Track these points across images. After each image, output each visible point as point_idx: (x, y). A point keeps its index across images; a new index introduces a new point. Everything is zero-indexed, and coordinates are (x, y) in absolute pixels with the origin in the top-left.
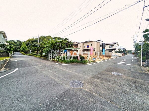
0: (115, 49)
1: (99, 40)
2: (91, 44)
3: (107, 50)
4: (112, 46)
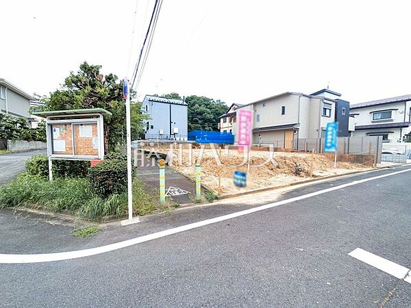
0: (401, 127)
1: (324, 91)
2: (283, 108)
3: (358, 129)
4: (390, 112)
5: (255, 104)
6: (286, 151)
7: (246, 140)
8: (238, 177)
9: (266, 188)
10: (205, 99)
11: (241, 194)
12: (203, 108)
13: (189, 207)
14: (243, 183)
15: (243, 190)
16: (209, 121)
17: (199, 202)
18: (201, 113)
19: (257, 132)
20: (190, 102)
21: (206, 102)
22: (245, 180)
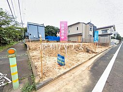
0: (110, 35)
1: (89, 23)
2: (77, 28)
4: (107, 30)
6: (79, 42)
8: (60, 58)
12: (52, 30)
16: (54, 33)
19: (69, 36)
20: (47, 27)
22: (64, 61)
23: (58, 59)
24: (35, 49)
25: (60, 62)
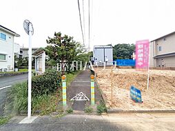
5: (156, 40)
7: (143, 62)
8: (134, 92)
9: (169, 109)
10: (125, 45)
11: (133, 112)
12: (123, 49)
13: (78, 115)
14: (138, 98)
15: (137, 107)
16: (127, 54)
17: (89, 112)
18: (122, 52)
20: (116, 47)
21: (125, 46)
22: (140, 97)
23: (131, 92)
24: (102, 77)
25: (134, 96)
